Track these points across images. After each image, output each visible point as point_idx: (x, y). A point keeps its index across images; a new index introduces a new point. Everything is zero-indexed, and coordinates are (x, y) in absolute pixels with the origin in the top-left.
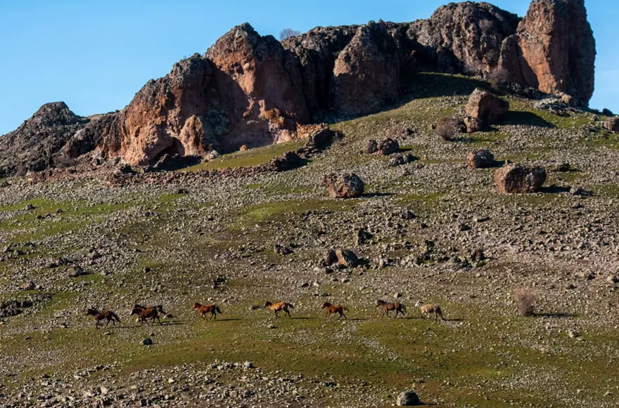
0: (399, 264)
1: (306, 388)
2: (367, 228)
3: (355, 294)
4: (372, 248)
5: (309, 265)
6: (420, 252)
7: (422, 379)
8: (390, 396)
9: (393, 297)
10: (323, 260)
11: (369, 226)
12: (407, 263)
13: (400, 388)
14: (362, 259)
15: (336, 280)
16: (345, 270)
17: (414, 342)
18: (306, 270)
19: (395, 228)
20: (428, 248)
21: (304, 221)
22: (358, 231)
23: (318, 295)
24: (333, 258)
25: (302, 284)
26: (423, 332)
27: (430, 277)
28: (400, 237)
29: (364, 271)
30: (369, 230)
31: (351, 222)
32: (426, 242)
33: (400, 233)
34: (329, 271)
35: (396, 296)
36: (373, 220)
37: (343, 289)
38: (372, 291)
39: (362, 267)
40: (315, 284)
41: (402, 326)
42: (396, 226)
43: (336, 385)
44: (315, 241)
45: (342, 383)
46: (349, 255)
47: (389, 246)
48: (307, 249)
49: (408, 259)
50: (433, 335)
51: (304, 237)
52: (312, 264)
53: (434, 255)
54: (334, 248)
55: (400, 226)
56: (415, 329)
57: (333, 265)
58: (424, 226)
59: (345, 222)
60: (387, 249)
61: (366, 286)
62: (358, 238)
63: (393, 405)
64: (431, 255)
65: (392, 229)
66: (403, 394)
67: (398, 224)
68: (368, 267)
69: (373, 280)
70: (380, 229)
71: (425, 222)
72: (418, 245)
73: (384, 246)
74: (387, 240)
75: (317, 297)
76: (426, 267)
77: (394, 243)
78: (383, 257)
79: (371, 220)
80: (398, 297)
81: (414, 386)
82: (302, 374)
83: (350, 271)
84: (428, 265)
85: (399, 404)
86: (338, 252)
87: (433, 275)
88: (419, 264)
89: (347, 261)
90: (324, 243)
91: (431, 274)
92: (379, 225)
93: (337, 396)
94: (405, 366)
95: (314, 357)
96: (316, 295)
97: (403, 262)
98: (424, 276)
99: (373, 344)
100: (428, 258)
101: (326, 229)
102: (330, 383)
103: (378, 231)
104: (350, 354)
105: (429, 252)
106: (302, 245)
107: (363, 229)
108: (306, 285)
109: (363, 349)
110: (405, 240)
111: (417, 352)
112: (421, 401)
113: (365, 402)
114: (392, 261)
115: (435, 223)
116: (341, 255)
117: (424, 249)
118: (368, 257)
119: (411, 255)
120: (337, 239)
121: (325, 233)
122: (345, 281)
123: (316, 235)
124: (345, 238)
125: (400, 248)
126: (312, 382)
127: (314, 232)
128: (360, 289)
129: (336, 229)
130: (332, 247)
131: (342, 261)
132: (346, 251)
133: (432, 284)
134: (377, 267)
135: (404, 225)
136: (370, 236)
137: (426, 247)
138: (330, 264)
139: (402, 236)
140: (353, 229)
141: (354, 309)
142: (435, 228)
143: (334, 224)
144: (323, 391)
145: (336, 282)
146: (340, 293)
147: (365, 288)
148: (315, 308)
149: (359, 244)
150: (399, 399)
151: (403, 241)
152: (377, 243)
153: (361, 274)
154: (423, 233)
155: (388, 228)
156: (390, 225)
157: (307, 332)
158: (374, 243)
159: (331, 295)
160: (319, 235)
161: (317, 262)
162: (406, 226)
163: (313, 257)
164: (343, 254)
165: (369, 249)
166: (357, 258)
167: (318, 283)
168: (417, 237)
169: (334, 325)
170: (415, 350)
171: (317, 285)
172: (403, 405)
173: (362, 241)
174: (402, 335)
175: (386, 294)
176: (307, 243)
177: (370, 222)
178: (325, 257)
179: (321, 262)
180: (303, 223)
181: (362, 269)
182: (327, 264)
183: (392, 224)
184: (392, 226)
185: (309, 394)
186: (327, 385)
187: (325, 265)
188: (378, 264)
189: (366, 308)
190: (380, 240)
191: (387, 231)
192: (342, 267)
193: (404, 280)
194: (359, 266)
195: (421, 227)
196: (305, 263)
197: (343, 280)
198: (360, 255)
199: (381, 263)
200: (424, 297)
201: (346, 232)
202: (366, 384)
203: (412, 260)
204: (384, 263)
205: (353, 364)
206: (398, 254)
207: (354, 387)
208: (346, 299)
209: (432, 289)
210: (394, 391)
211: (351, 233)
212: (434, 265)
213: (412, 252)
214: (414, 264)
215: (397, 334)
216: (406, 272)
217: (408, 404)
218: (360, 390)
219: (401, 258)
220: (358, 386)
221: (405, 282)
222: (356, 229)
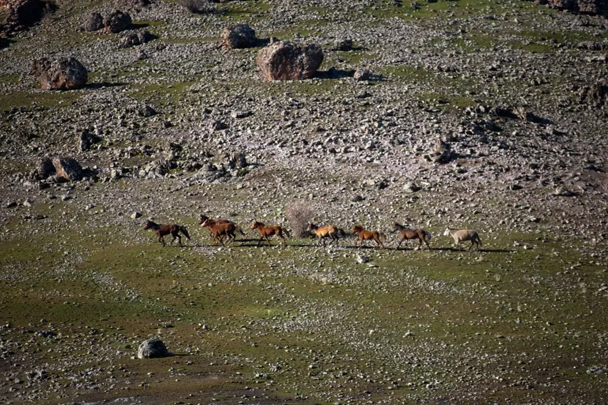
0: (137, 174)
1: (16, 341)
2: (93, 129)
3: (79, 214)
4: (100, 154)
5: (17, 178)
6: (164, 158)
7: (170, 322)
8: (128, 347)
9: (129, 218)
10: (36, 172)
11: (95, 126)
12: (147, 174)
13: (141, 337)
14: (88, 170)
15: (54, 198)
16: (65, 185)
17: (159, 276)
18: (13, 185)
19: (130, 129)
20: (174, 153)
21: (8, 121)
22: (81, 133)
23: (30, 218)
24: (49, 168)
25: (8, 204)
26: (170, 261)
27: (177, 190)
28: (137, 139)
29: (91, 185)
30: (96, 132)
31: (71, 121)
32: (172, 145)
33: (137, 134)
34: (45, 187)
35: (133, 216)
36: (101, 118)
37: (63, 210)
38: (102, 211)
39: (88, 180)
40: (25, 203)
41: (143, 255)
42: (132, 126)
43: (56, 335)
44: (24, 148)
45: (65, 332)
46: (71, 165)
47: (123, 152)
48: (13, 158)
49: (148, 168)
50: (184, 265)
51: (9, 142)
52: (21, 177)
53: (182, 162)
54: (51, 155)
55: (137, 126)
56: (160, 258)
57: (50, 178)
58: (168, 125)
59: (64, 121)
60: (120, 156)
61: (95, 204)
62: (81, 142)
63: (133, 358)
64: (178, 163)
65: (126, 129)
66: (145, 343)
67: (134, 124)
68: (96, 179)
69: (103, 196)
70: (110, 130)
71: (169, 120)
72: (161, 150)
73: (117, 153)
74: (120, 144)
75: (29, 220)
76: (172, 177)
77: (129, 148)
78: (115, 166)
79: (98, 118)
80: (136, 217)
81: (159, 332)
82: (10, 324)
83: (72, 185)
84: (174, 175)
85: (140, 356)
86: (56, 161)
87: (182, 188)
88: (163, 173)
89: (68, 173)
90: (36, 149)
91: (179, 187)
92: (109, 125)
93: (58, 349)
94: (148, 307)
95: (26, 300)
96: (27, 218)
97: (142, 172)
98: (169, 189)
99: (106, 279)
100: (174, 166)
101: (38, 131)
102: (49, 333)
103: (108, 133)
104: (74, 293)
105: (176, 158)
106: (7, 152)
107: (87, 130)
108: (14, 205)
109: (92, 287)
110: (144, 143)
111: (163, 288)
112: (169, 352)
113: (96, 355)
114: (127, 170)
115: (182, 121)
116: (60, 166)
117: (168, 155)
118: (95, 167)
119: (153, 163)
120: (53, 144)
121: (36, 136)
122: (66, 199)
123: (25, 139)
124: (64, 143)
125: (137, 154)
126: (24, 333)
127: (22, 136)
128: (87, 208)
129: (52, 131)
130: (47, 155)
131: (62, 172)
132: (66, 159)
133: (180, 200)
134: (108, 180)
135: (141, 124)
136: (97, 140)
137: (171, 151)
138: (46, 176)
139: (140, 138)
140: (75, 131)
141: (79, 235)
142: (183, 127)
143: (49, 124)
144: (38, 344)
145: (53, 201)
146: (60, 214)
147: (93, 207)
148: (27, 235)
149: (83, 150)
150: (140, 350)
151: (141, 145)
152: (107, 148)
153: (88, 189)
154: (166, 134)
155: (122, 129)
156: (124, 124)
157: (16, 267)
158: (103, 148)
159: (47, 217)
160: (29, 139)
161: (28, 175)
162: (145, 125)
163: (21, 168)
164: (63, 163)
165: (97, 156)
166: (81, 168)
167: (29, 201)
168: (160, 140)
169: (53, 256)
170: (160, 285)
171: (29, 205)
172: (146, 357)
173: (87, 146)
174: (143, 266)
175: (120, 214)
176: (13, 150)
177: (97, 121)
178: (39, 168)
179: (33, 175)
180: (6, 124)
181: (88, 182)
182: (41, 176)
183: (126, 123)
184: (126, 126)
185: (20, 348)
186: (45, 335)
187: (38, 178)
188: (109, 175)
189: (95, 233)
190: (111, 144)
191: (119, 132)
192: (61, 180)
193: (143, 196)
194: (84, 179)
195: (164, 125)
196: (11, 176)
197: (63, 197)
198: (86, 164)
199: (113, 174)
200: (171, 216)
201: (65, 135)
202: (97, 332)
203: (154, 170)
204: (117, 174)
205: (79, 306)
206: (135, 163)
207: (80, 336)
208: (68, 223)
209: (180, 206)
210: (134, 339)
211: (73, 135)
212: (182, 175)
213: (153, 159)
214: (157, 174)
215: (137, 265)
216: (145, 185)
217: (152, 356)
218: (88, 340)
219: (139, 167)
220: (86, 334)
221: (145, 198)
222: (78, 131)
